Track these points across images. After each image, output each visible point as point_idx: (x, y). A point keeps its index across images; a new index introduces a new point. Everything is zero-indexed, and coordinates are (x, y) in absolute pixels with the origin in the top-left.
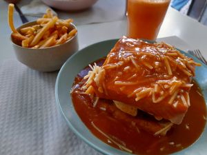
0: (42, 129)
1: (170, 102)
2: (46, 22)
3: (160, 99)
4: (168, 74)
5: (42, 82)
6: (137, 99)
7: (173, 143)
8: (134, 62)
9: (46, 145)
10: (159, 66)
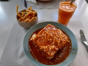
0: (20, 46)
1: (48, 53)
2: (28, 12)
3: (46, 51)
4: (52, 44)
5: (24, 31)
6: (41, 49)
7: (50, 62)
8: (45, 37)
9: (19, 51)
10: (51, 40)
